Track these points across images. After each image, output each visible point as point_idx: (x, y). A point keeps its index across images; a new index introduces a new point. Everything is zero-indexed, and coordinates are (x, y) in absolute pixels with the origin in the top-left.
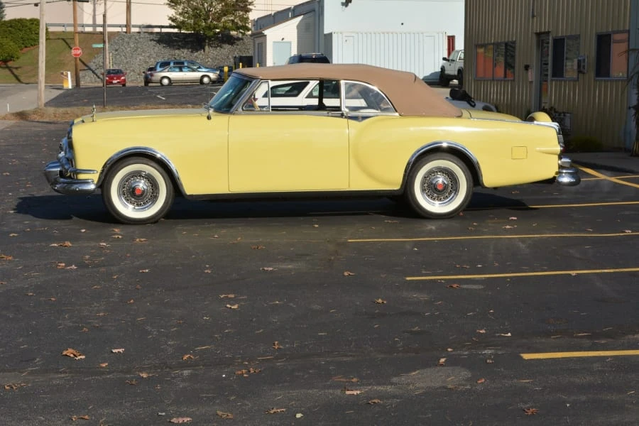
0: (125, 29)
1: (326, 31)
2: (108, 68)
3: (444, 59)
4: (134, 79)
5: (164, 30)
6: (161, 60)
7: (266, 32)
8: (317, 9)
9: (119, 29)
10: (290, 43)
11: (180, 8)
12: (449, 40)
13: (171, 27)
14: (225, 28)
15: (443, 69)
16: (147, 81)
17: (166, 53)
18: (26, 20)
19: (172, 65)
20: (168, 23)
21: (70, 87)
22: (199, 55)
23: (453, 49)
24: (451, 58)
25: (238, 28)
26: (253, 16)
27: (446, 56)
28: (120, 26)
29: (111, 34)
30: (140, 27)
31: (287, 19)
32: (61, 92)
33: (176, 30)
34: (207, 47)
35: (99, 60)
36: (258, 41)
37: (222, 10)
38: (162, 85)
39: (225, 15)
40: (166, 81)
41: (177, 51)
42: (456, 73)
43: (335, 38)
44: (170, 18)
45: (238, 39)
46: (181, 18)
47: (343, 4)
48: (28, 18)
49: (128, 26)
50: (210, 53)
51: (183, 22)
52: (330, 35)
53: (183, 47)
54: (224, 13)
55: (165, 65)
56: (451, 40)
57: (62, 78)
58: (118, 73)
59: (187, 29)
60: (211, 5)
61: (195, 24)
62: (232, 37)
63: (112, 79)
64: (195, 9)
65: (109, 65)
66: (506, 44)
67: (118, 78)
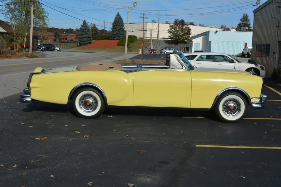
0: (157, 39)
1: (210, 40)
2: (151, 49)
3: (244, 49)
4: (158, 52)
5: (167, 39)
6: (165, 47)
7: (193, 40)
8: (207, 34)
9: (155, 39)
10: (199, 43)
11: (172, 34)
12: (245, 44)
13: (169, 38)
14: (183, 39)
15: (243, 52)
16: (161, 53)
17: (167, 45)
18: (131, 36)
19: (168, 48)
20: (168, 37)
21: (141, 53)
22: (176, 46)
23: (246, 46)
24: (245, 49)
25: (187, 39)
26: (191, 36)
27: (244, 48)
28: (156, 38)
29: (153, 40)
30: (161, 38)
31: (199, 37)
32: (138, 55)
33: (170, 39)
34: (178, 44)
35: (150, 46)
36: (191, 42)
37: (183, 34)
38: (165, 54)
39: (184, 36)
40: (165, 53)
41: (170, 45)
42: (247, 53)
43: (212, 42)
44: (169, 36)
45: (187, 42)
46: (171, 36)
47: (215, 33)
48: (132, 35)
49: (158, 38)
50: (179, 46)
51: (172, 37)
52: (211, 41)
53: (172, 44)
54: (183, 35)
55: (166, 48)
56: (246, 44)
57: (139, 51)
58: (154, 50)
59: (173, 39)
60: (180, 33)
61: (176, 38)
62: (185, 41)
63: (152, 52)
64: (176, 34)
65: (152, 48)
66: (267, 45)
67: (154, 51)
